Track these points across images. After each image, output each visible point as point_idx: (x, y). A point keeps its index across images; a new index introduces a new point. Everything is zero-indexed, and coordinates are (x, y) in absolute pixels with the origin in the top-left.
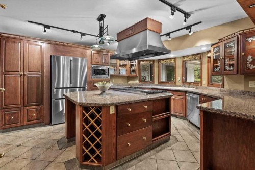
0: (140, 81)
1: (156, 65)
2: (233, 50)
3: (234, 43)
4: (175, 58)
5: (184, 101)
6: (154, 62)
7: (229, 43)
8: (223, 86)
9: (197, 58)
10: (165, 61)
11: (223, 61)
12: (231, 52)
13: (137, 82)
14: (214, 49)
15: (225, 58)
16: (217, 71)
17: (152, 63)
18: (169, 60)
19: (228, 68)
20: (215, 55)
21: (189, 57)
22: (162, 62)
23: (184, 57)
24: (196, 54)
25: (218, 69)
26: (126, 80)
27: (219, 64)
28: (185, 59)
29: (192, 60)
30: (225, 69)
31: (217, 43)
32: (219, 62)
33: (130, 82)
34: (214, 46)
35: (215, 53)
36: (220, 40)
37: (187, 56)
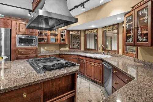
0: (69, 48)
1: (82, 34)
2: (146, 18)
3: (147, 10)
4: (97, 29)
5: (101, 69)
6: (81, 32)
7: (142, 9)
8: (137, 56)
9: (114, 28)
10: (89, 31)
11: (136, 30)
12: (144, 20)
13: (67, 49)
14: (127, 18)
15: (138, 27)
16: (129, 42)
17: (79, 33)
18: (92, 30)
19: (140, 39)
20: (127, 24)
21: (108, 28)
22: (87, 32)
23: (104, 28)
24: (114, 25)
25: (131, 40)
26: (59, 47)
27: (131, 34)
28: (105, 29)
29: (111, 30)
30: (138, 40)
31: (130, 12)
32: (131, 32)
33: (62, 49)
34: (127, 16)
35: (128, 22)
36: (132, 8)
37: (106, 27)
